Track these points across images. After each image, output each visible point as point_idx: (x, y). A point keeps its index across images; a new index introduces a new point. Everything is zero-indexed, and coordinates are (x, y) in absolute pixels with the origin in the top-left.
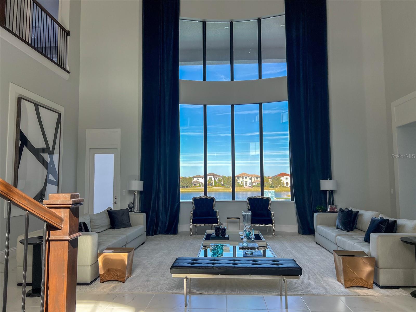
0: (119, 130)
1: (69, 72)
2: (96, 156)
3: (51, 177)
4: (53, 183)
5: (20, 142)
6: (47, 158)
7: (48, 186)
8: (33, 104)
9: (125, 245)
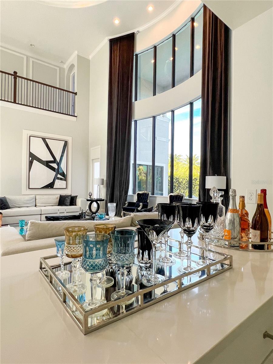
0: (100, 146)
1: (76, 117)
3: (59, 176)
4: (61, 179)
5: (31, 158)
6: (55, 165)
7: (57, 181)
8: (41, 138)
9: (41, 214)
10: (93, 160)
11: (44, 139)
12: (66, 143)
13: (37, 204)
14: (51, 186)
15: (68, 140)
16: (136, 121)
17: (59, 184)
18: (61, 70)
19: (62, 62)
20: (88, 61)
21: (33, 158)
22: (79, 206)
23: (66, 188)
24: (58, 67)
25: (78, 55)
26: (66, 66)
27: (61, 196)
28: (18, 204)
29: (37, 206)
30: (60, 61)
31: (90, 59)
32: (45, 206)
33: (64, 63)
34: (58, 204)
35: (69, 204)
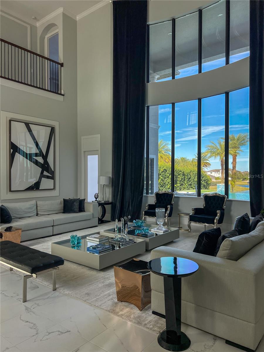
0: (99, 136)
1: (63, 95)
2: (89, 157)
3: (45, 173)
4: (48, 177)
5: (12, 150)
6: (40, 160)
7: (44, 180)
8: (24, 123)
9: (52, 226)
10: (85, 151)
11: (27, 125)
12: (53, 130)
13: (39, 213)
14: (36, 187)
15: (55, 126)
16: (149, 106)
17: (46, 183)
18: (33, 29)
19: (35, 18)
20: (75, 22)
21: (14, 149)
22: (90, 212)
23: (54, 189)
24: (28, 24)
25: (63, 13)
26: (40, 25)
27: (65, 200)
28: (17, 213)
29: (39, 215)
30: (33, 17)
31: (77, 20)
32: (48, 215)
33: (38, 20)
34: (62, 211)
35: (77, 210)
